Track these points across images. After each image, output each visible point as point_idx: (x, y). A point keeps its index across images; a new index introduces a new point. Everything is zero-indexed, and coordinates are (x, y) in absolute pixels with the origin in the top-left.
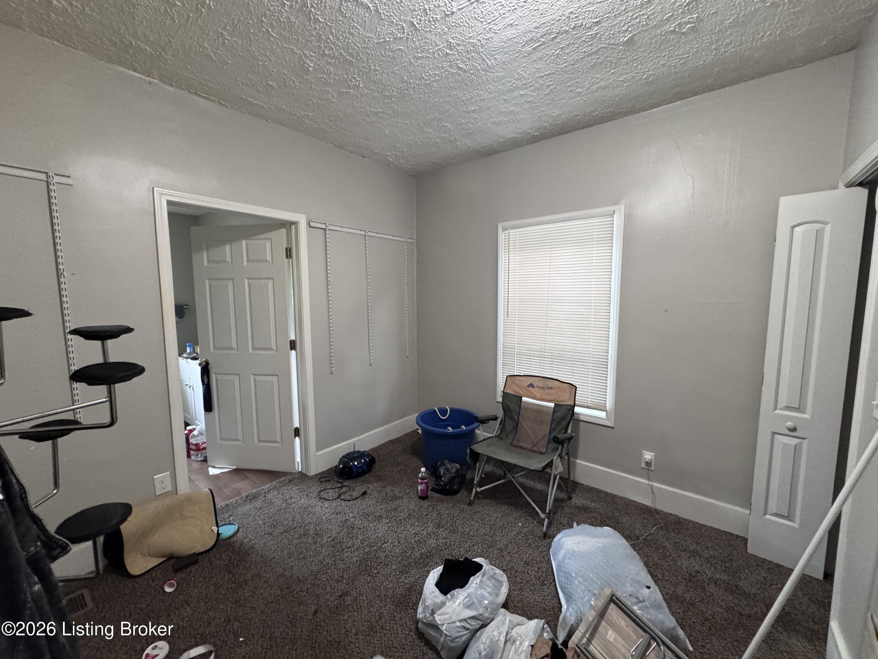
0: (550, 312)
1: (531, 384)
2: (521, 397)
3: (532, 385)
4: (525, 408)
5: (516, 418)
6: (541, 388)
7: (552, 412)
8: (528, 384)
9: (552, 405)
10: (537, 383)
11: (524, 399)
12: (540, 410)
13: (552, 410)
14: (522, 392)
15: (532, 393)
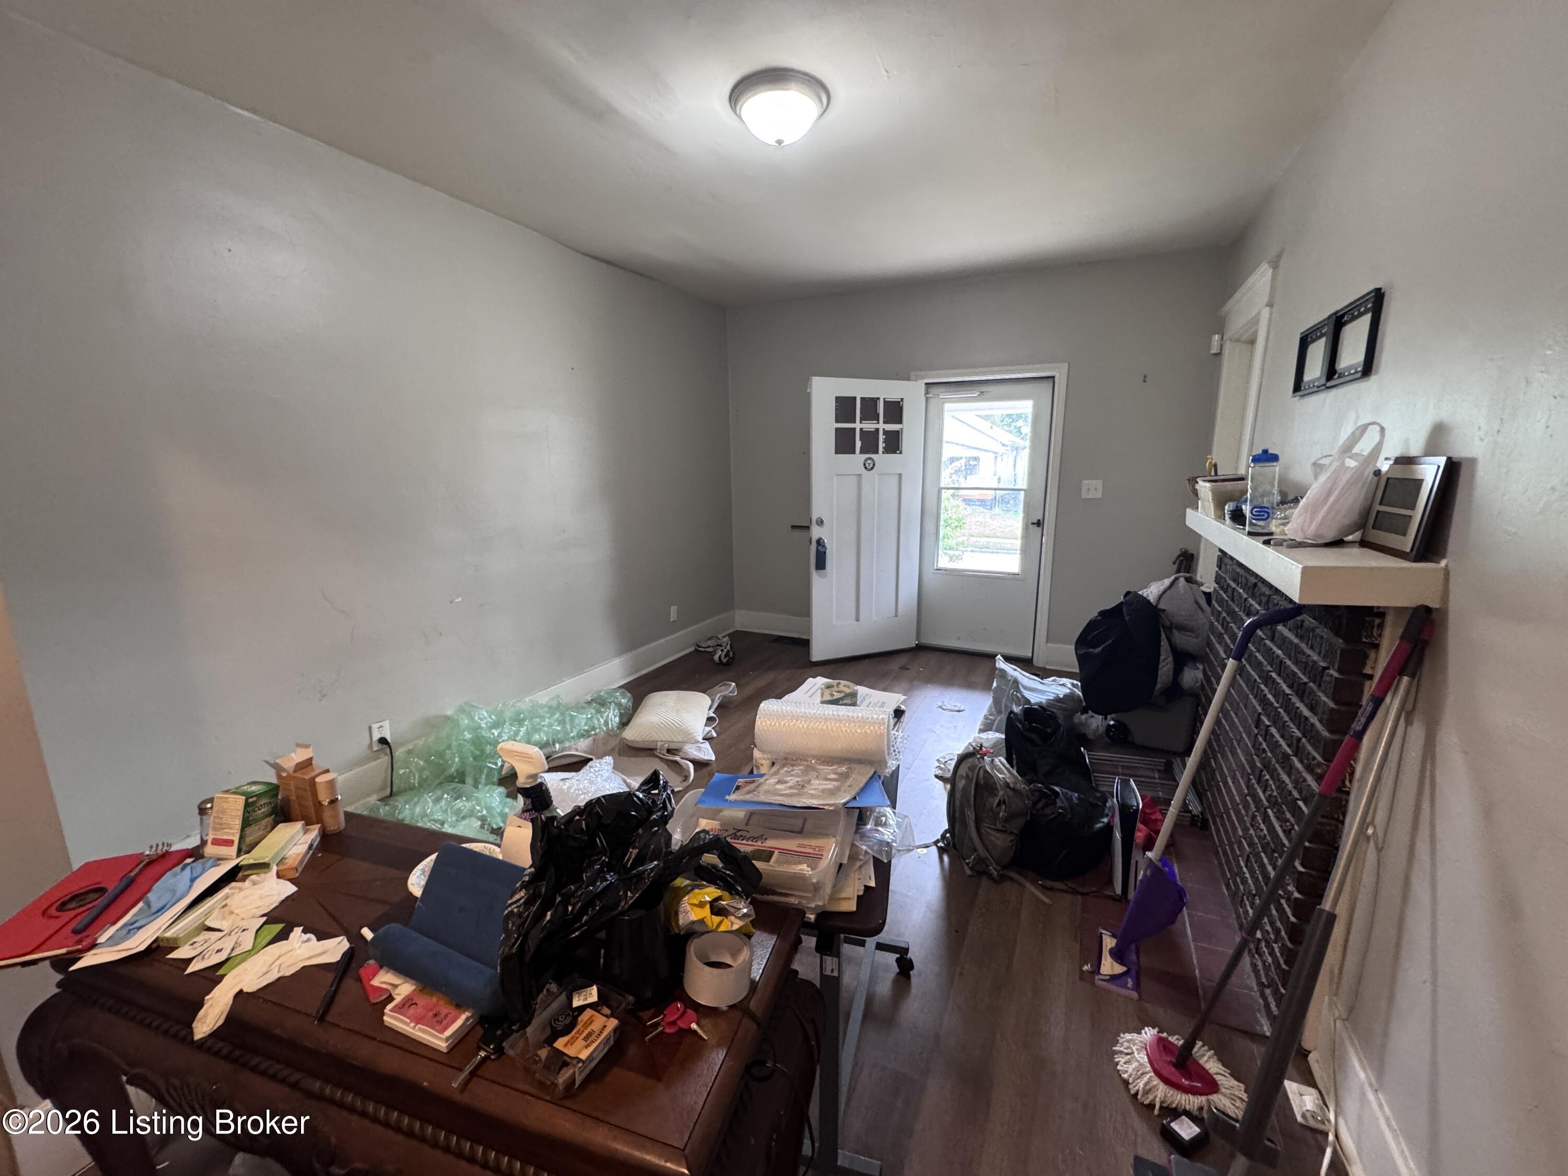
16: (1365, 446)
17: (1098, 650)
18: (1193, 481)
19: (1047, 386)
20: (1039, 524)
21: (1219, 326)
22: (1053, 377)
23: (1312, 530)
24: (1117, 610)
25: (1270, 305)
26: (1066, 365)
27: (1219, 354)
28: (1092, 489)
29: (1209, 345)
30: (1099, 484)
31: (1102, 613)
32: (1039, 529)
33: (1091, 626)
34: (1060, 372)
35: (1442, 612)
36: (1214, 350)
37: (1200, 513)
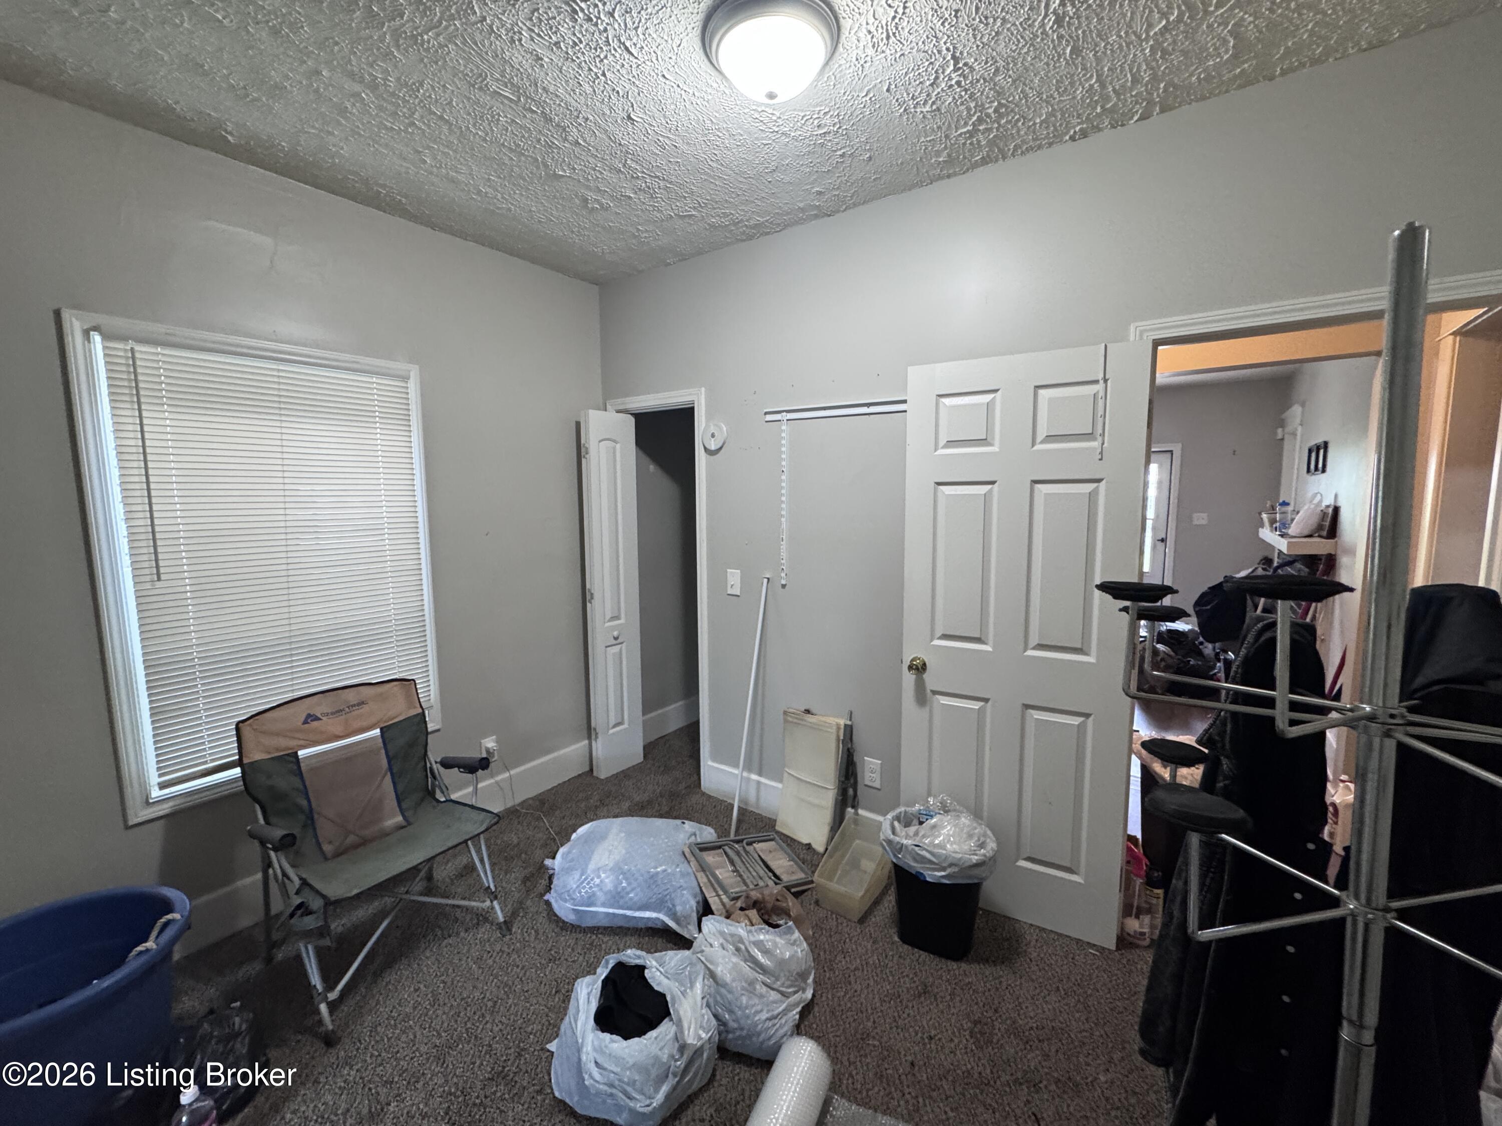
0: (294, 554)
1: (309, 716)
2: (296, 753)
3: (311, 718)
4: (314, 770)
5: (304, 803)
6: (332, 714)
7: (382, 745)
8: (303, 719)
9: (377, 732)
10: (320, 708)
11: (301, 753)
12: (347, 758)
13: (380, 740)
14: (293, 743)
15: (322, 733)
16: (1316, 501)
17: (1209, 607)
18: (1260, 514)
19: (1169, 455)
20: (1162, 540)
21: (1282, 424)
22: (1171, 451)
23: (1298, 531)
24: (1220, 585)
25: (1301, 425)
26: (1180, 445)
27: (1282, 439)
28: (1201, 519)
29: (1276, 434)
30: (1205, 515)
31: (1210, 588)
32: (1163, 544)
33: (1203, 595)
34: (1177, 449)
35: (1335, 555)
36: (1280, 436)
37: (1264, 530)
